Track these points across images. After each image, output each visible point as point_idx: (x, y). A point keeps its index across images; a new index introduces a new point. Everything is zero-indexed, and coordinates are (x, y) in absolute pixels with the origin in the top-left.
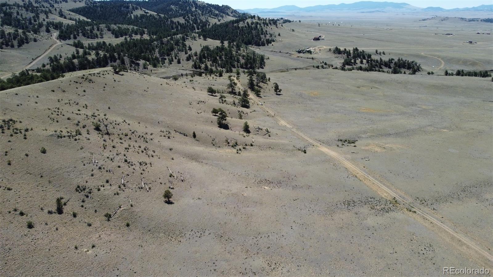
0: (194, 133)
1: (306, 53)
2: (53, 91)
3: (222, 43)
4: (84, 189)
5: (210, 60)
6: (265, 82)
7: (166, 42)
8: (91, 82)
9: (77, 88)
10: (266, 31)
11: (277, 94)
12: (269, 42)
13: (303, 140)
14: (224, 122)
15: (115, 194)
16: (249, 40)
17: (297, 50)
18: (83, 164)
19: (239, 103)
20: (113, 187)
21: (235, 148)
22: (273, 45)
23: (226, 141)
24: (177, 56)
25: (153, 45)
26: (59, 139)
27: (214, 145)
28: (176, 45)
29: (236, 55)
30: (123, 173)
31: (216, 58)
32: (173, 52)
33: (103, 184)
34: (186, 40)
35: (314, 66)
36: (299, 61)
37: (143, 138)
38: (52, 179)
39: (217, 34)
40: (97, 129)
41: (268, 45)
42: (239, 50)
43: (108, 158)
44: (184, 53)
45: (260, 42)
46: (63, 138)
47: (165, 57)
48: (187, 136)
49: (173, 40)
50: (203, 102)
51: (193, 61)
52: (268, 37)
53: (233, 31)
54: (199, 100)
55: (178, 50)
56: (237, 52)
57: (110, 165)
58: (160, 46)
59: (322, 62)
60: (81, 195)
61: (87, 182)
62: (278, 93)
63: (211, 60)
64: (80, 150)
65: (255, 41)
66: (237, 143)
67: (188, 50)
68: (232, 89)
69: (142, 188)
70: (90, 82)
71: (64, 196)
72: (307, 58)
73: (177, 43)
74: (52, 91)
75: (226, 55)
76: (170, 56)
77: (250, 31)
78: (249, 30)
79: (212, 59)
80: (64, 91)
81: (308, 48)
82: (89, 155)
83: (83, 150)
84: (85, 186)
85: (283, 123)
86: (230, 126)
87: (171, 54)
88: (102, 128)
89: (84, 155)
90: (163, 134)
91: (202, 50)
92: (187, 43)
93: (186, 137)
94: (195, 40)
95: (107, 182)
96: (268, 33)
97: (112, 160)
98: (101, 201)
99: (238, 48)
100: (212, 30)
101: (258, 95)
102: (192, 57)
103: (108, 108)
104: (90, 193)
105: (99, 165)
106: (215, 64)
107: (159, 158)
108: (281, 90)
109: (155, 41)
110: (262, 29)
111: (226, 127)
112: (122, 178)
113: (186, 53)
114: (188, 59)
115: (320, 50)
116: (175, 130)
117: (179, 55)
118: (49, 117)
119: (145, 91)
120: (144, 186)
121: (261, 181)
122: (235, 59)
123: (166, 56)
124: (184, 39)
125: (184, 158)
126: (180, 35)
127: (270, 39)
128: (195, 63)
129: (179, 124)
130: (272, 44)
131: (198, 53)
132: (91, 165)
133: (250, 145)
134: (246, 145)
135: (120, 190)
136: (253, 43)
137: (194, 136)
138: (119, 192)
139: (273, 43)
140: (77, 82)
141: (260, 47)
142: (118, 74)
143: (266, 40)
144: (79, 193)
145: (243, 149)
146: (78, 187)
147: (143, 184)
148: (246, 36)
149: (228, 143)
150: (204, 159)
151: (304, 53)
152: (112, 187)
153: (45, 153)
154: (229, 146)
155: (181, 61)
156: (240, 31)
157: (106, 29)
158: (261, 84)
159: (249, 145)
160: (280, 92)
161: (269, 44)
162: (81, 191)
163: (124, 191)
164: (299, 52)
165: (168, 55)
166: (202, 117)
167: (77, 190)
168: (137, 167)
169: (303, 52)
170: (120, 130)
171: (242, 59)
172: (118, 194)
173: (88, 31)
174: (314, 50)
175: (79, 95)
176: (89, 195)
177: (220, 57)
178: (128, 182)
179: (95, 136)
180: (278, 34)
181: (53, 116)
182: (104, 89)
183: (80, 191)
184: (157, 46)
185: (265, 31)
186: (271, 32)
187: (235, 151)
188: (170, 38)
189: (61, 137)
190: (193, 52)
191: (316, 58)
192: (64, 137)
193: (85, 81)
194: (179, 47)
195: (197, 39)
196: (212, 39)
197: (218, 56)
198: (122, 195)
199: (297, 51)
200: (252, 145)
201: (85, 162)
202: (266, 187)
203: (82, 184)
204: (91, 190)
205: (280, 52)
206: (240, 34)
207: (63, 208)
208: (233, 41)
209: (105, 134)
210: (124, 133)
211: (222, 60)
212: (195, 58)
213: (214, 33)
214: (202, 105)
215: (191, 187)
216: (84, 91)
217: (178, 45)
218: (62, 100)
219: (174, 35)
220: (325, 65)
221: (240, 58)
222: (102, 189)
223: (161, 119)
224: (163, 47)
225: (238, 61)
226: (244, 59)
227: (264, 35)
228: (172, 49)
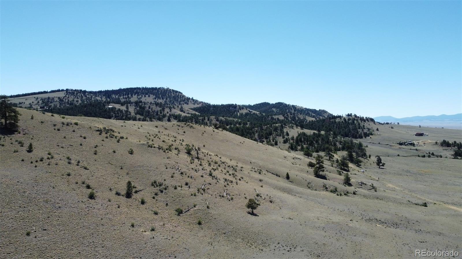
0: (288, 174)
1: (408, 145)
2: (157, 127)
3: (319, 131)
4: (160, 185)
5: (306, 144)
6: (365, 158)
7: (266, 128)
8: (192, 128)
9: (178, 129)
10: (364, 126)
11: (380, 168)
12: (366, 135)
13: (420, 199)
14: (321, 173)
15: (192, 195)
16: (346, 132)
17: (398, 142)
18: (166, 167)
19: (338, 166)
20: (191, 190)
21: (335, 193)
22: (371, 138)
23: (324, 186)
24: (274, 139)
25: (254, 130)
26: (149, 148)
27: (309, 188)
28: (274, 131)
29: (333, 140)
30: (205, 181)
31: (312, 142)
32: (272, 136)
33: (182, 185)
34: (284, 128)
35: (419, 155)
36: (401, 151)
37: (233, 168)
38: (131, 172)
39: (314, 127)
40: (189, 153)
41: (365, 138)
42: (337, 137)
43: (192, 169)
44: (281, 137)
45: (358, 135)
46: (153, 148)
47: (263, 140)
48: (279, 177)
49: (271, 127)
50: (299, 159)
51: (290, 143)
52: (365, 131)
53: (330, 125)
54: (294, 157)
55: (276, 134)
56: (334, 138)
57: (193, 173)
58: (260, 131)
59: (428, 152)
60: (156, 189)
61: (165, 180)
63: (307, 144)
64: (166, 159)
65: (352, 135)
66: (337, 190)
67: (286, 135)
68: (330, 157)
69: (223, 196)
71: (137, 187)
72: (411, 149)
73: (276, 129)
74: (156, 127)
75: (323, 139)
76: (269, 139)
77: (347, 125)
78: (346, 125)
79: (309, 143)
80: (166, 129)
81: (410, 141)
82: (174, 163)
83: (170, 159)
84: (162, 183)
85: (391, 185)
86: (327, 178)
87: (269, 138)
88: (193, 153)
89: (169, 162)
90: (254, 170)
91: (299, 135)
92: (285, 130)
93: (278, 177)
94: (293, 129)
95: (187, 184)
96: (365, 127)
97: (196, 170)
98: (175, 198)
99: (335, 135)
100: (310, 124)
101: (359, 166)
102: (289, 140)
103: (203, 146)
104: (166, 189)
105: (182, 171)
106: (311, 147)
107: (247, 183)
108: (385, 164)
109: (256, 128)
110: (359, 124)
111: (324, 177)
112: (203, 185)
113: (283, 138)
114: (285, 142)
115: (424, 143)
116: (267, 171)
117: (276, 139)
118: (146, 137)
119: (241, 143)
120: (225, 195)
121: (370, 220)
122: (331, 143)
123: (264, 138)
124: (282, 127)
125: (274, 189)
126: (279, 124)
127: (368, 132)
128: (292, 145)
129: (271, 166)
130: (370, 137)
131: (295, 138)
132: (174, 170)
133: (353, 193)
134: (348, 192)
135: (198, 193)
136: (350, 136)
137: (288, 177)
139: (371, 136)
140: (179, 126)
141: (357, 139)
142: (218, 129)
143: (364, 133)
144: (154, 187)
145: (344, 195)
146: (155, 182)
147: (225, 194)
148: (343, 130)
149: (326, 188)
150: (298, 193)
151: (406, 145)
153: (132, 154)
154: (327, 191)
155: (278, 143)
156: (337, 125)
157: (215, 120)
158: (360, 158)
159: (351, 193)
160: (383, 165)
161: (367, 137)
162: (157, 186)
163: (202, 194)
164: (401, 144)
165: (266, 138)
166: (297, 167)
167: (152, 185)
168: (222, 181)
169: (405, 144)
170: (211, 159)
171: (339, 145)
172: (195, 195)
174: (418, 143)
175: (179, 134)
176: (164, 191)
177: (317, 142)
178: (209, 189)
179: (184, 156)
180: (376, 129)
181: (150, 137)
182: (203, 134)
183: (155, 186)
184: (257, 131)
185: (362, 126)
186: (369, 127)
187: (336, 194)
188: (269, 126)
189: (151, 147)
190: (290, 137)
191: (421, 150)
192: (155, 147)
193: (187, 126)
194: (277, 133)
195: (295, 128)
196: (309, 130)
197: (314, 141)
198: (200, 197)
199: (398, 144)
200: (354, 193)
201: (168, 167)
202: (377, 225)
203: (159, 180)
204: (168, 187)
205: (379, 143)
206: (336, 127)
207: (133, 195)
208: (330, 130)
209: (195, 158)
210: (214, 161)
211: (319, 144)
212: (291, 141)
213: (311, 126)
214: (297, 160)
215: (281, 209)
216: (184, 132)
217: (277, 131)
218: (162, 132)
219: (274, 123)
220: (431, 155)
221: (337, 143)
222: (179, 188)
223: (253, 161)
224: (262, 132)
225: (335, 145)
226: (341, 145)
227: (361, 129)
228: (271, 134)
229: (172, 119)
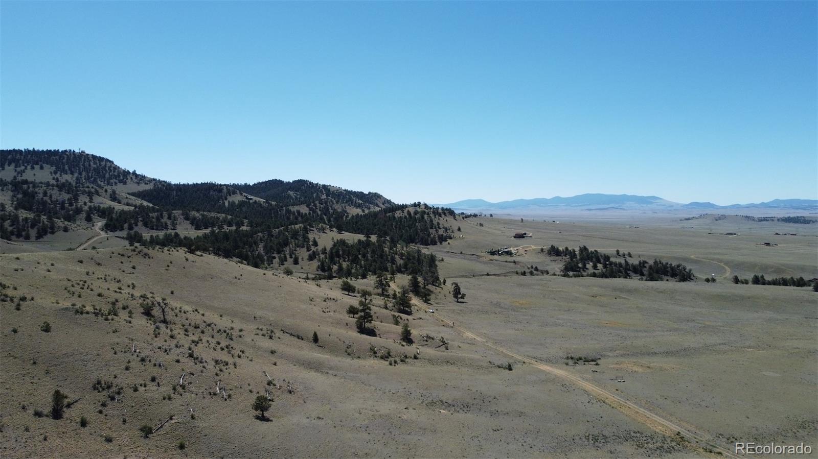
0: (315, 335)
1: (503, 255)
2: (81, 262)
3: (368, 237)
4: (109, 387)
5: (346, 260)
6: (437, 284)
7: (277, 234)
8: (147, 257)
9: (122, 263)
10: (438, 224)
11: (458, 302)
12: (442, 239)
13: (506, 356)
14: (367, 325)
15: (164, 399)
16: (410, 236)
17: (489, 251)
18: (113, 352)
19: (394, 306)
20: (162, 389)
21: (387, 360)
22: (449, 243)
23: (371, 349)
24: (293, 253)
25: (256, 237)
26: (77, 316)
27: (349, 354)
28: (292, 238)
29: (390, 252)
30: (183, 370)
31: (357, 257)
32: (288, 248)
33: (145, 383)
34: (309, 232)
35: (517, 272)
36: (493, 266)
37: (225, 334)
38: (53, 368)
39: (360, 226)
40: (148, 313)
41: (441, 244)
42: (395, 246)
43: (160, 348)
44: (305, 249)
45: (429, 239)
46: (84, 315)
47: (274, 255)
48: (302, 339)
49: (287, 231)
50: (334, 299)
51: (319, 260)
52: (441, 232)
53: (386, 222)
54: (326, 296)
55: (295, 244)
56: (391, 249)
57: (162, 358)
58: (267, 239)
59: (529, 266)
60: (102, 396)
61: (115, 377)
62: (459, 300)
63: (348, 260)
64: (111, 334)
65: (420, 239)
66: (391, 354)
67: (312, 245)
68: (383, 290)
69: (215, 394)
70: (145, 258)
71: (69, 395)
72: (506, 262)
73: (295, 235)
74: (79, 261)
75: (373, 252)
76: (283, 253)
77: (413, 223)
78: (411, 222)
79: (351, 258)
80: (99, 264)
81: (506, 248)
82: (127, 341)
83: (117, 334)
84: (112, 383)
85: (469, 335)
86: (378, 332)
87: (283, 251)
88: (156, 312)
89: (117, 340)
90: (261, 333)
91: (335, 245)
92: (311, 236)
93: (300, 340)
94: (324, 232)
95: (153, 379)
96: (441, 226)
97: (166, 351)
98: (138, 406)
99: (393, 243)
100: (352, 221)
101: (427, 301)
102: (319, 254)
103: (169, 292)
104: (119, 393)
105: (143, 355)
106: (355, 265)
107: (251, 360)
108: (465, 295)
109: (259, 232)
110: (431, 221)
111: (372, 333)
112: (180, 378)
113: (308, 250)
114: (311, 258)
115: (526, 251)
116: (282, 330)
117: (296, 252)
118: (66, 289)
119: (236, 278)
120: (218, 392)
121: (433, 403)
122: (387, 258)
123: (275, 252)
124: (306, 231)
125: (295, 365)
126: (301, 225)
127: (445, 235)
128: (322, 263)
129: (288, 322)
130: (447, 242)
131: (328, 250)
132: (128, 354)
133: (413, 357)
134: (406, 357)
135: (174, 393)
136: (417, 241)
137: (316, 339)
138: (172, 395)
139: (449, 241)
140: (123, 255)
141: (429, 246)
142: (193, 254)
143: (439, 236)
144: (99, 392)
145: (401, 363)
146: (99, 383)
147: (218, 389)
148: (407, 231)
149: (375, 353)
150: (331, 368)
151: (499, 255)
152: (160, 388)
153: (48, 332)
154: (376, 357)
155: (300, 260)
156: (397, 223)
157: (182, 217)
158: (430, 287)
159: (411, 358)
160: (462, 297)
161: (443, 243)
162: (103, 389)
163: (181, 395)
164: (493, 253)
165: (279, 252)
166: (330, 317)
167: (95, 388)
168: (211, 366)
169: (498, 253)
170: (187, 319)
171: (399, 259)
172: (170, 399)
173: (153, 220)
174: (517, 251)
175: (124, 272)
176: (117, 397)
177: (364, 256)
178: (191, 383)
179: (141, 321)
180: (457, 228)
181: (73, 289)
182: (167, 268)
183: (100, 390)
184: (261, 240)
185: (436, 224)
186: (446, 225)
187: (387, 363)
188: (284, 229)
189: (82, 313)
190: (320, 248)
191: (520, 262)
192: (88, 313)
193: (137, 254)
194: (297, 241)
195: (328, 231)
196: (352, 233)
197: (360, 254)
198: (178, 401)
199: (488, 252)
200: (415, 358)
201: (117, 350)
202: (442, 411)
203: (105, 377)
204: (122, 388)
205: (461, 253)
206: (396, 227)
207: (64, 412)
208: (386, 234)
209: (160, 322)
210: (193, 324)
211: (367, 260)
212: (322, 256)
213: (354, 225)
214: (330, 303)
215: (305, 402)
216: (134, 268)
217: (296, 239)
218: (93, 274)
219: (291, 224)
220: (534, 271)
221: (397, 257)
222: (142, 389)
223: (259, 313)
224: (271, 240)
225: (393, 261)
226: (403, 259)
227: (435, 230)
228: (286, 244)
229: (95, 217)
